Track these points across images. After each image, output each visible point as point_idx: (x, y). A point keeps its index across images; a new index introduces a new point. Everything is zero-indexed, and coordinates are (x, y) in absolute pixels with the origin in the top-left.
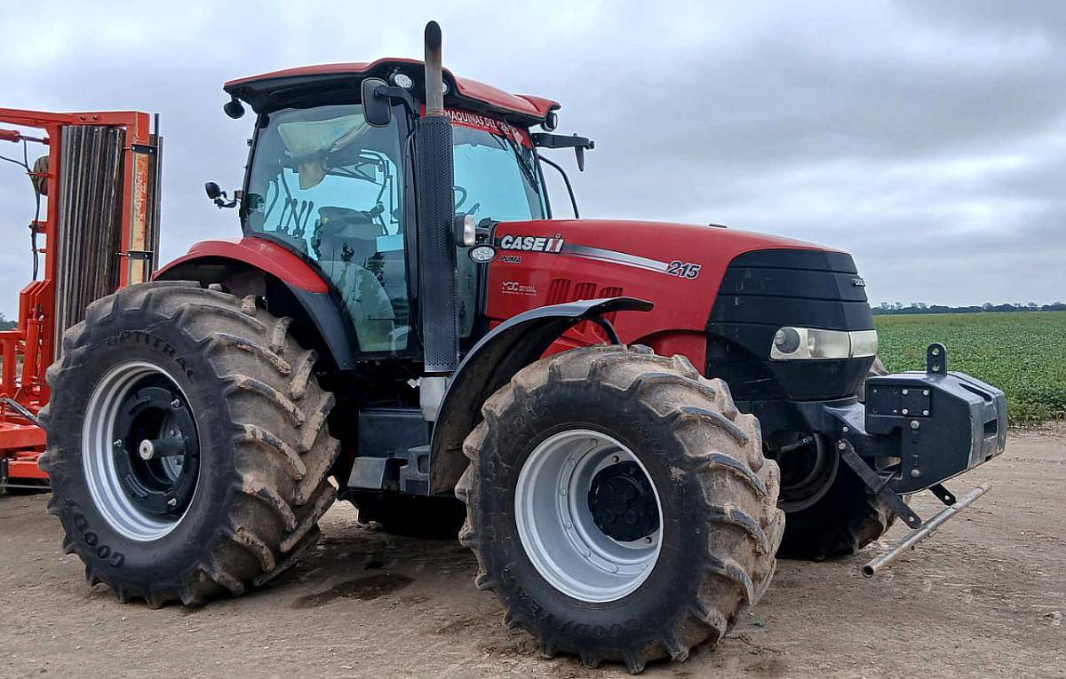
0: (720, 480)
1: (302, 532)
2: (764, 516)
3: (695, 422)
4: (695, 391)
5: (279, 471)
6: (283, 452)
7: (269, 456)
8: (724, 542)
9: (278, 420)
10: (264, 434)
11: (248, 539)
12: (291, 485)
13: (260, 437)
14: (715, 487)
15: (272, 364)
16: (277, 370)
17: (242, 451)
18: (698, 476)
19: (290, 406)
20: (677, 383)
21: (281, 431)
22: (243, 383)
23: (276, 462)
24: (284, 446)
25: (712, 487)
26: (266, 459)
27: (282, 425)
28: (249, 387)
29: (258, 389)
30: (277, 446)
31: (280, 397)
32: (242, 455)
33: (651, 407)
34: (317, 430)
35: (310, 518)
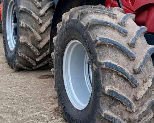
0: (110, 74)
1: (43, 56)
2: (136, 95)
3: (105, 45)
4: (116, 31)
5: (32, 37)
6: (32, 32)
7: (29, 32)
8: (107, 103)
9: (33, 22)
10: (26, 25)
11: (22, 56)
12: (37, 42)
13: (24, 26)
14: (106, 78)
15: (35, 4)
16: (36, 6)
17: (21, 30)
18: (100, 70)
19: (37, 18)
20: (107, 26)
21: (33, 26)
22: (22, 9)
23: (31, 35)
24: (33, 30)
25: (105, 77)
26: (28, 33)
27: (34, 24)
28: (24, 10)
29: (27, 11)
30: (30, 30)
31: (34, 14)
32: (21, 31)
33: (91, 35)
34: (47, 27)
35: (45, 53)
